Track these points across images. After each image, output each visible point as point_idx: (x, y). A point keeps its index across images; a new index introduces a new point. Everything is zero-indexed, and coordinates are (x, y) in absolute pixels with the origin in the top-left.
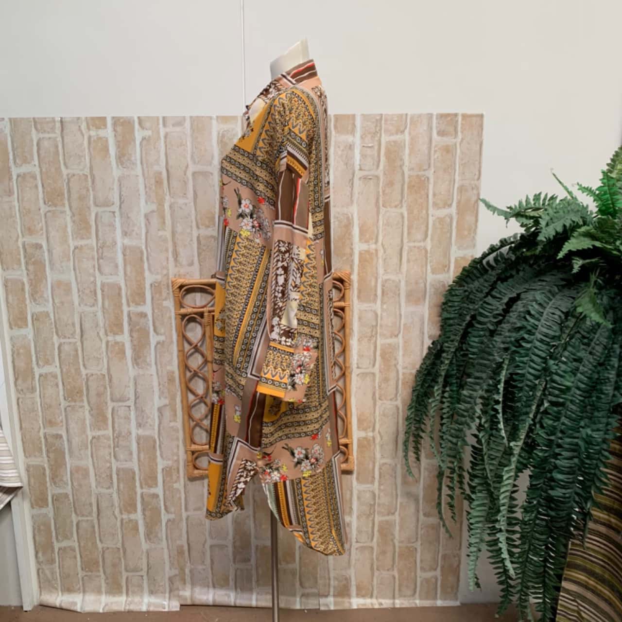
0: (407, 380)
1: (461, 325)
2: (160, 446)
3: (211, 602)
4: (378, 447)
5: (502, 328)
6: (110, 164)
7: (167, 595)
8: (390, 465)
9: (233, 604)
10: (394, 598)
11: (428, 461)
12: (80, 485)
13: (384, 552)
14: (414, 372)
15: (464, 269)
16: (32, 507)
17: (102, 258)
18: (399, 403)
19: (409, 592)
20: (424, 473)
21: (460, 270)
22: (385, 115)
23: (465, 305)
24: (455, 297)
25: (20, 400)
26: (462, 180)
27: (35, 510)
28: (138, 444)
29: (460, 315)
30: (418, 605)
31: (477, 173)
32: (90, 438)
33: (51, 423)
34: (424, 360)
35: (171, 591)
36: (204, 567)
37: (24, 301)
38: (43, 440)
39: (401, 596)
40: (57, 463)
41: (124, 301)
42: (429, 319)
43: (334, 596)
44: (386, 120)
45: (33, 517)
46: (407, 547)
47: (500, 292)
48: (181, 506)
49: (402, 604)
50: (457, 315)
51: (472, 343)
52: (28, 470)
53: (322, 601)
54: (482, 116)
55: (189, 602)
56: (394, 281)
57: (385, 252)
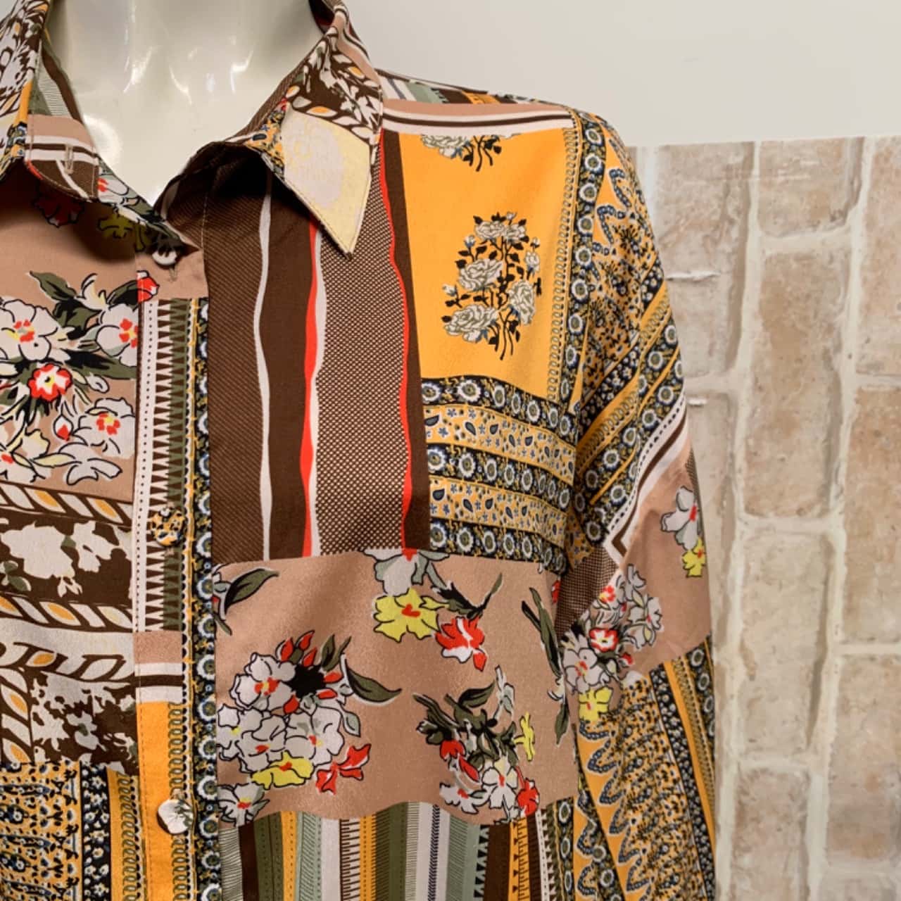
44: (769, 169)
56: (782, 777)
57: (752, 678)
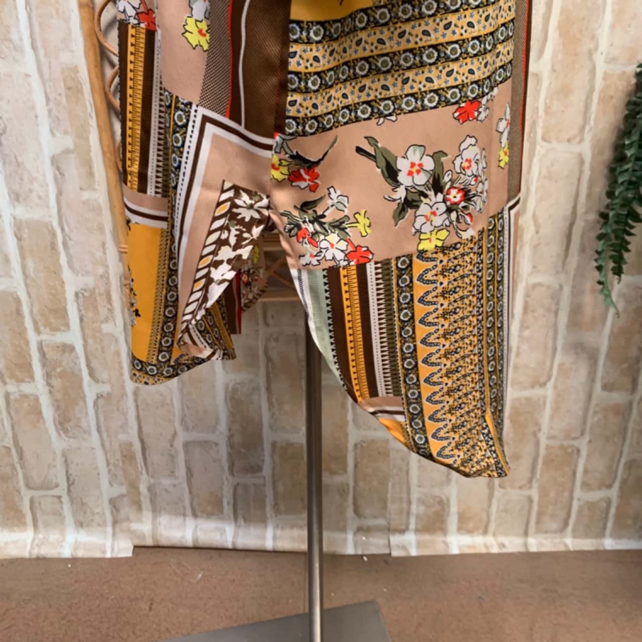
2: (65, 244)
3: (190, 543)
7: (109, 529)
8: (548, 287)
9: (230, 546)
10: (526, 534)
13: (517, 457)
18: (586, 149)
19: (554, 526)
30: (571, 549)
35: (115, 523)
36: (174, 481)
39: (539, 530)
43: (417, 531)
46: (562, 447)
48: (121, 369)
49: (541, 544)
53: (395, 539)
55: (149, 542)
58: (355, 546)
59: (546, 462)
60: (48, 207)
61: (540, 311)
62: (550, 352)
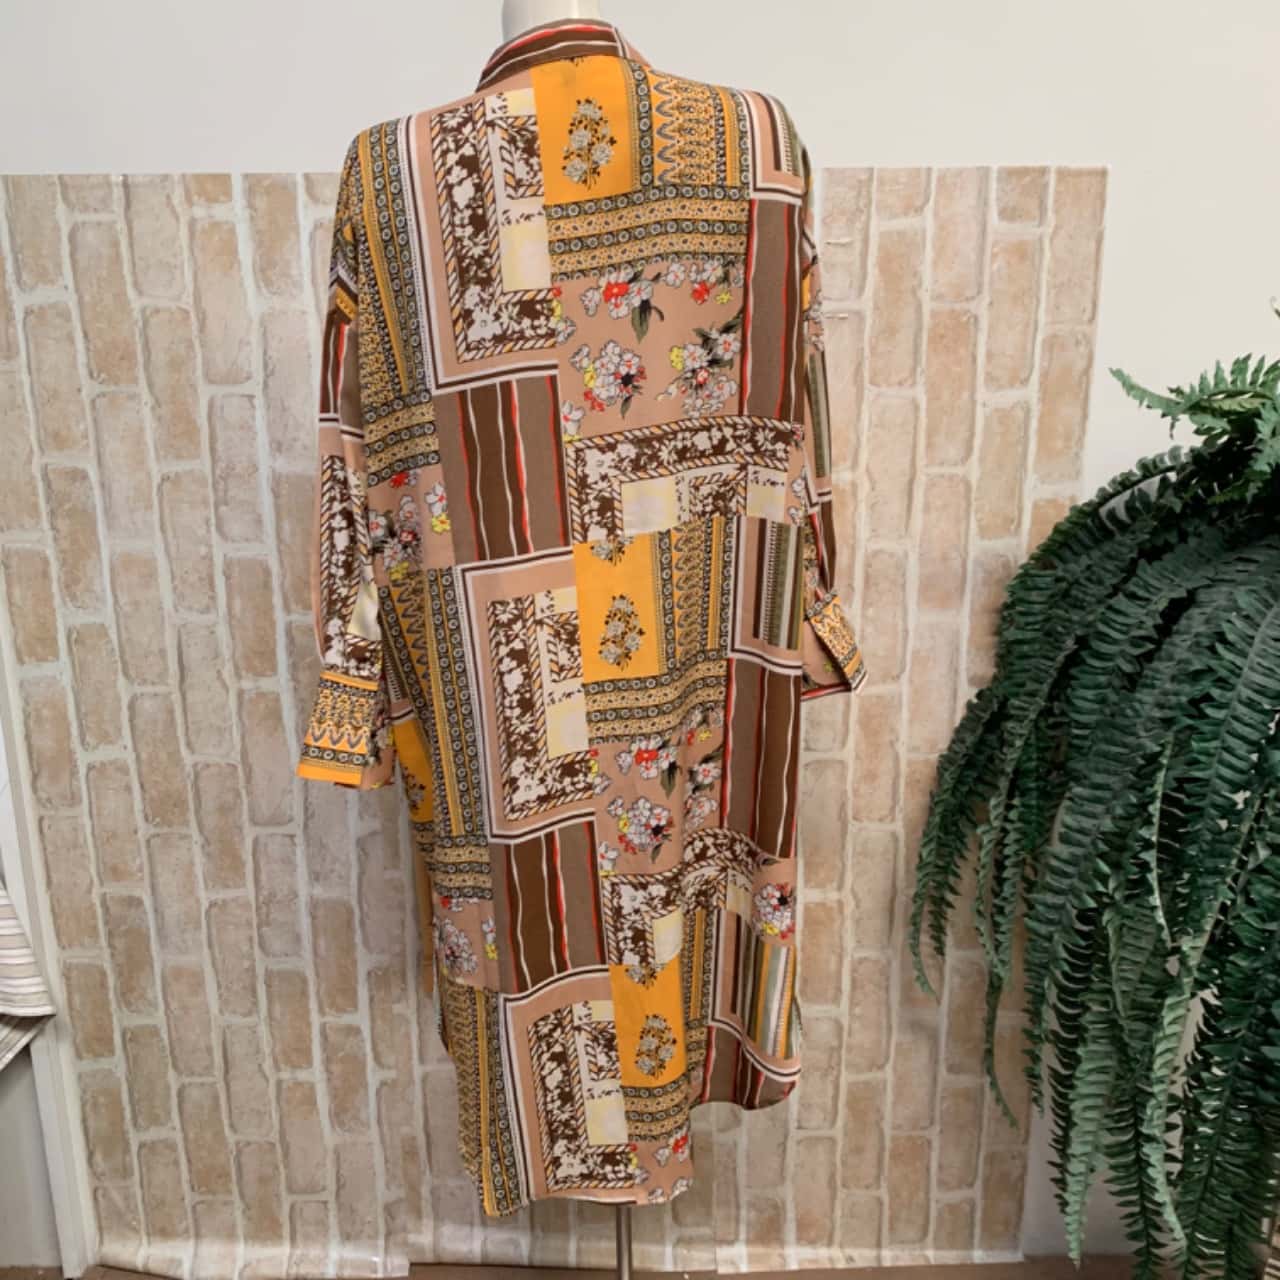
0: (918, 776)
1: (1052, 659)
2: (362, 923)
3: (477, 1258)
4: (849, 924)
5: (1157, 671)
6: (241, 285)
7: (381, 1242)
8: (876, 962)
9: (525, 1261)
10: (879, 1245)
11: (961, 953)
12: (185, 1009)
13: (858, 1150)
14: (934, 757)
15: (1057, 530)
16: (79, 1056)
17: (226, 504)
18: (899, 827)
19: (912, 1233)
20: (951, 981)
21: (1049, 531)
22: (881, 170)
23: (1061, 612)
24: (1034, 593)
25: (46, 823)
26: (1053, 323)
27: (84, 1062)
28: (314, 918)
29: (1048, 634)
30: (933, 1262)
31: (1089, 306)
32: (205, 905)
33: (114, 872)
34: (958, 731)
35: (388, 1234)
36: (461, 1182)
37: (48, 599)
38: (99, 911)
39: (892, 1242)
40: (133, 963)
41: (277, 600)
42: (971, 640)
43: (749, 1242)
44: (881, 183)
45: (80, 1077)
46: (910, 1138)
47: (1147, 587)
48: (410, 1052)
49: (897, 1258)
50: (1039, 634)
51: (1079, 703)
52: (67, 973)
53: (723, 1252)
54: (1103, 173)
55: (429, 1258)
56: (892, 555)
57: (873, 489)
58: (675, 1263)
59: (893, 1157)
60: (348, 886)
61: (870, 987)
62: (884, 1031)
